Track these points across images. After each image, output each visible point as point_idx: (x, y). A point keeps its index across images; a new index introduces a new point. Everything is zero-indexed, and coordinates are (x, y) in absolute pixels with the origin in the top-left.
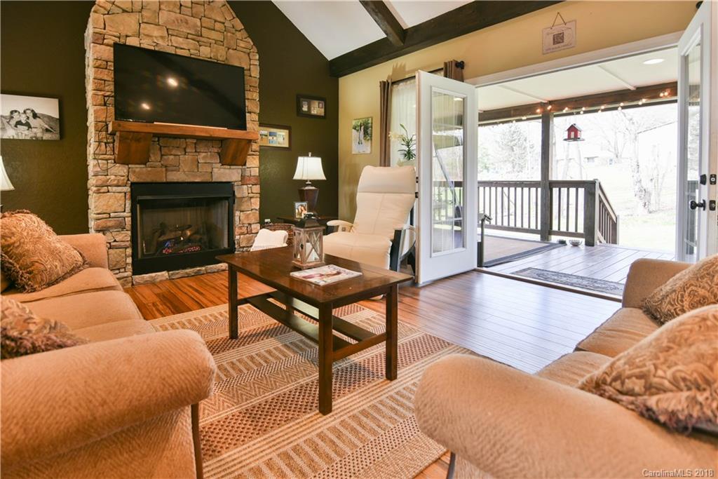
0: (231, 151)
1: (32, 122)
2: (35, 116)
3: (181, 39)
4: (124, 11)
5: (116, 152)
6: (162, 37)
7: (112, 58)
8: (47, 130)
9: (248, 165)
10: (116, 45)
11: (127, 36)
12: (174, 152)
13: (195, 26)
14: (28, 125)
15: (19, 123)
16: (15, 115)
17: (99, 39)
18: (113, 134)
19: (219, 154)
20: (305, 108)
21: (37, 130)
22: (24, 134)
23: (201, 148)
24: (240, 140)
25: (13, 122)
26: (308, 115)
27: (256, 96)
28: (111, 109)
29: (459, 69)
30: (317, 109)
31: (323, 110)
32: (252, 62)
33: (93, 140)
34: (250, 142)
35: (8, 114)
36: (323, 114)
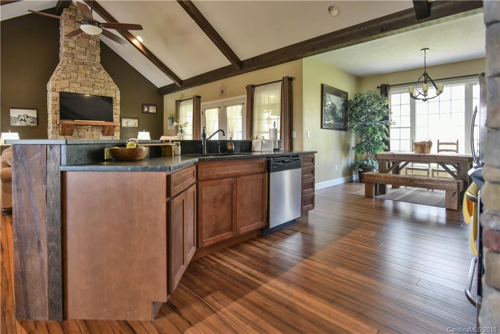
0: (107, 129)
1: (27, 119)
2: (28, 117)
3: (86, 88)
4: (63, 79)
5: (60, 131)
6: (79, 87)
7: (59, 96)
8: (32, 122)
9: (115, 135)
10: (60, 93)
11: (65, 88)
12: (83, 131)
13: (92, 82)
14: (25, 120)
15: (21, 120)
16: (20, 117)
17: (54, 90)
18: (59, 125)
19: (102, 131)
20: (146, 110)
21: (28, 122)
22: (23, 124)
23: (94, 129)
24: (110, 126)
25: (19, 120)
26: (148, 113)
27: (119, 108)
28: (59, 115)
29: (199, 99)
30: (152, 110)
31: (155, 110)
32: (117, 94)
33: (51, 127)
34: (114, 126)
35: (17, 116)
36: (155, 112)
